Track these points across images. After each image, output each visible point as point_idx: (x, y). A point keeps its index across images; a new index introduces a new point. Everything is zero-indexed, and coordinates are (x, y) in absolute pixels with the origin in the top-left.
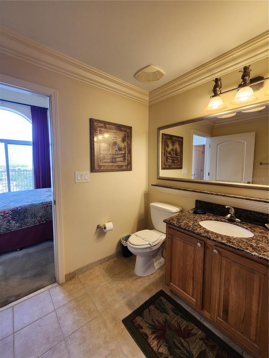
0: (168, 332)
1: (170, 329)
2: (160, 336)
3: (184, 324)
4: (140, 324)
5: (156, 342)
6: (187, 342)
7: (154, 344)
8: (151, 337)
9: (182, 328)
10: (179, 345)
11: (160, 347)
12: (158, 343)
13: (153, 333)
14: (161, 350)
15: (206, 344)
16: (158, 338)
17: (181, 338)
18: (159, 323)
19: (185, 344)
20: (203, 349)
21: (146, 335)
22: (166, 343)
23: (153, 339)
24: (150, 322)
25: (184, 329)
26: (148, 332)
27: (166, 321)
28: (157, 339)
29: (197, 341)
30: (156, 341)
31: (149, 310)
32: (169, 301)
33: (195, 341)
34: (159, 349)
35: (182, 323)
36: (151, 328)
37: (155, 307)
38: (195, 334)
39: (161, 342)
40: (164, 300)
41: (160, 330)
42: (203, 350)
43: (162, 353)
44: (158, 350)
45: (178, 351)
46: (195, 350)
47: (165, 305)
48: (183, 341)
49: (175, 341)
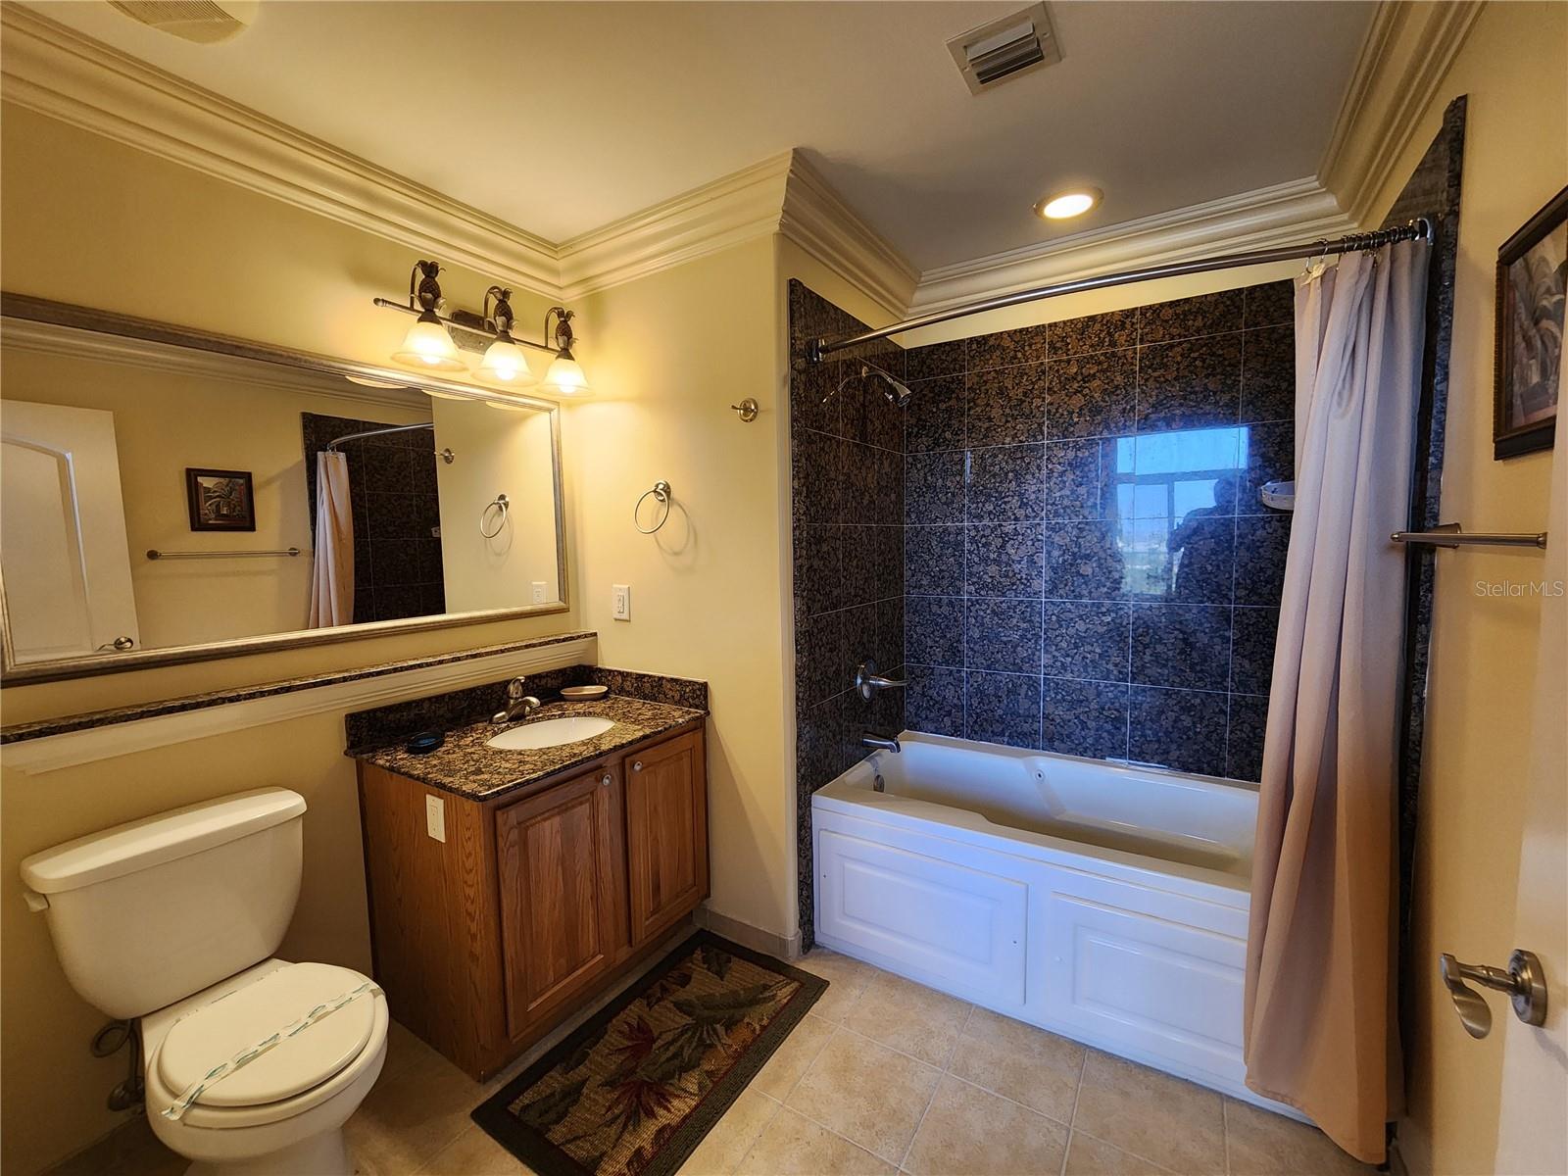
0: (641, 1074)
1: (633, 1071)
2: (657, 1094)
3: (613, 1038)
4: (624, 1160)
5: (676, 1103)
6: (661, 1034)
7: (681, 1107)
8: (664, 1118)
9: (627, 1043)
10: (672, 1049)
11: (686, 1091)
12: (678, 1096)
13: (651, 1114)
14: (693, 1088)
15: (659, 1000)
16: (663, 1099)
17: (654, 1047)
18: (617, 1102)
19: (668, 1037)
20: (671, 1006)
21: (660, 1131)
22: (673, 1077)
23: (669, 1111)
24: (613, 1130)
25: (630, 1039)
26: (649, 1130)
27: (610, 1084)
28: (668, 1101)
29: (655, 1015)
30: (670, 1103)
31: (569, 1141)
32: (535, 1082)
33: (656, 1019)
34: (691, 1094)
35: (612, 1044)
36: (637, 1124)
37: (557, 1122)
38: (639, 1017)
39: (672, 1089)
40: (526, 1098)
41: (638, 1097)
42: (675, 1006)
43: (699, 1084)
44: (695, 1095)
45: (686, 1053)
46: (677, 1019)
47: (549, 1091)
48: (660, 1043)
49: (663, 1059)
